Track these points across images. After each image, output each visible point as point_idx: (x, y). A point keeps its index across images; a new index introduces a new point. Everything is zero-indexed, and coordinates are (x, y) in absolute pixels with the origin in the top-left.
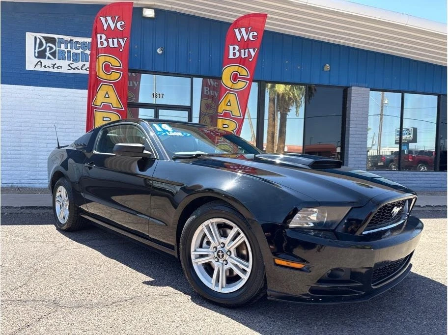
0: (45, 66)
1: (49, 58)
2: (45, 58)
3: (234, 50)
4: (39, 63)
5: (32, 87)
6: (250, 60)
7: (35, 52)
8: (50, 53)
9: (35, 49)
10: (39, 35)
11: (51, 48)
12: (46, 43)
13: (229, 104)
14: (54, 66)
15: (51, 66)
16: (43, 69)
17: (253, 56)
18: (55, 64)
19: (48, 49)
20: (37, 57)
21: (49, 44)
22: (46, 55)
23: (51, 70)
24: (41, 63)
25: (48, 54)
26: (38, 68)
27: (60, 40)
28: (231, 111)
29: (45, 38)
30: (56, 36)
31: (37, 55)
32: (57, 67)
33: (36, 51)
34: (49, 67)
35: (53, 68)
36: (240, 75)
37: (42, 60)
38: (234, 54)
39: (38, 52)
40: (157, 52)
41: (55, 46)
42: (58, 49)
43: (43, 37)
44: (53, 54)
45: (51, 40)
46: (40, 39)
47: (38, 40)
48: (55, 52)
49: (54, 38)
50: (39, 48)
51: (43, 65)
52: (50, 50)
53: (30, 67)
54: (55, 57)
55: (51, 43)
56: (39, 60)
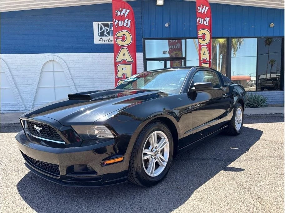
0: (104, 41)
1: (106, 36)
2: (104, 36)
7: (98, 33)
8: (107, 33)
9: (98, 31)
10: (100, 23)
11: (107, 30)
12: (104, 27)
14: (109, 40)
16: (103, 43)
19: (105, 30)
20: (100, 36)
21: (106, 28)
23: (108, 43)
24: (102, 39)
25: (105, 33)
26: (101, 42)
27: (111, 24)
29: (103, 24)
30: (109, 23)
31: (99, 35)
32: (111, 41)
33: (99, 32)
34: (106, 41)
35: (109, 41)
37: (102, 37)
39: (100, 33)
40: (165, 26)
41: (109, 28)
42: (110, 30)
43: (102, 24)
44: (108, 33)
45: (107, 25)
46: (101, 25)
47: (100, 26)
48: (109, 32)
49: (108, 24)
50: (100, 31)
51: (103, 40)
52: (106, 31)
53: (96, 42)
54: (109, 35)
55: (107, 27)
56: (101, 37)
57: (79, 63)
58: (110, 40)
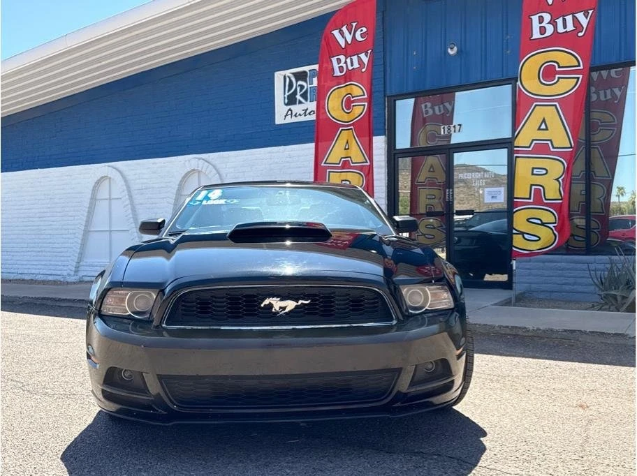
0: (296, 116)
1: (300, 102)
2: (295, 103)
3: (540, 23)
4: (290, 112)
5: (282, 148)
6: (580, 34)
7: (285, 98)
8: (301, 95)
9: (285, 94)
10: (288, 72)
11: (302, 87)
12: (297, 82)
13: (543, 127)
14: (305, 112)
15: (302, 112)
16: (294, 120)
17: (585, 27)
18: (307, 109)
19: (298, 89)
20: (286, 105)
21: (300, 83)
22: (296, 99)
23: (302, 119)
24: (291, 111)
25: (298, 97)
26: (289, 120)
27: (312, 72)
28: (550, 140)
29: (295, 74)
30: (306, 69)
31: (286, 101)
32: (309, 114)
33: (286, 96)
34: (300, 115)
35: (305, 115)
36: (559, 67)
37: (292, 107)
38: (543, 30)
39: (288, 96)
41: (307, 82)
42: (309, 86)
43: (293, 74)
44: (304, 96)
45: (301, 76)
46: (289, 77)
47: (288, 80)
48: (306, 91)
49: (305, 72)
50: (289, 91)
51: (294, 114)
52: (301, 91)
53: (280, 119)
54: (306, 100)
55: (302, 80)
56: (288, 107)
57: (244, 172)
58: (308, 112)
